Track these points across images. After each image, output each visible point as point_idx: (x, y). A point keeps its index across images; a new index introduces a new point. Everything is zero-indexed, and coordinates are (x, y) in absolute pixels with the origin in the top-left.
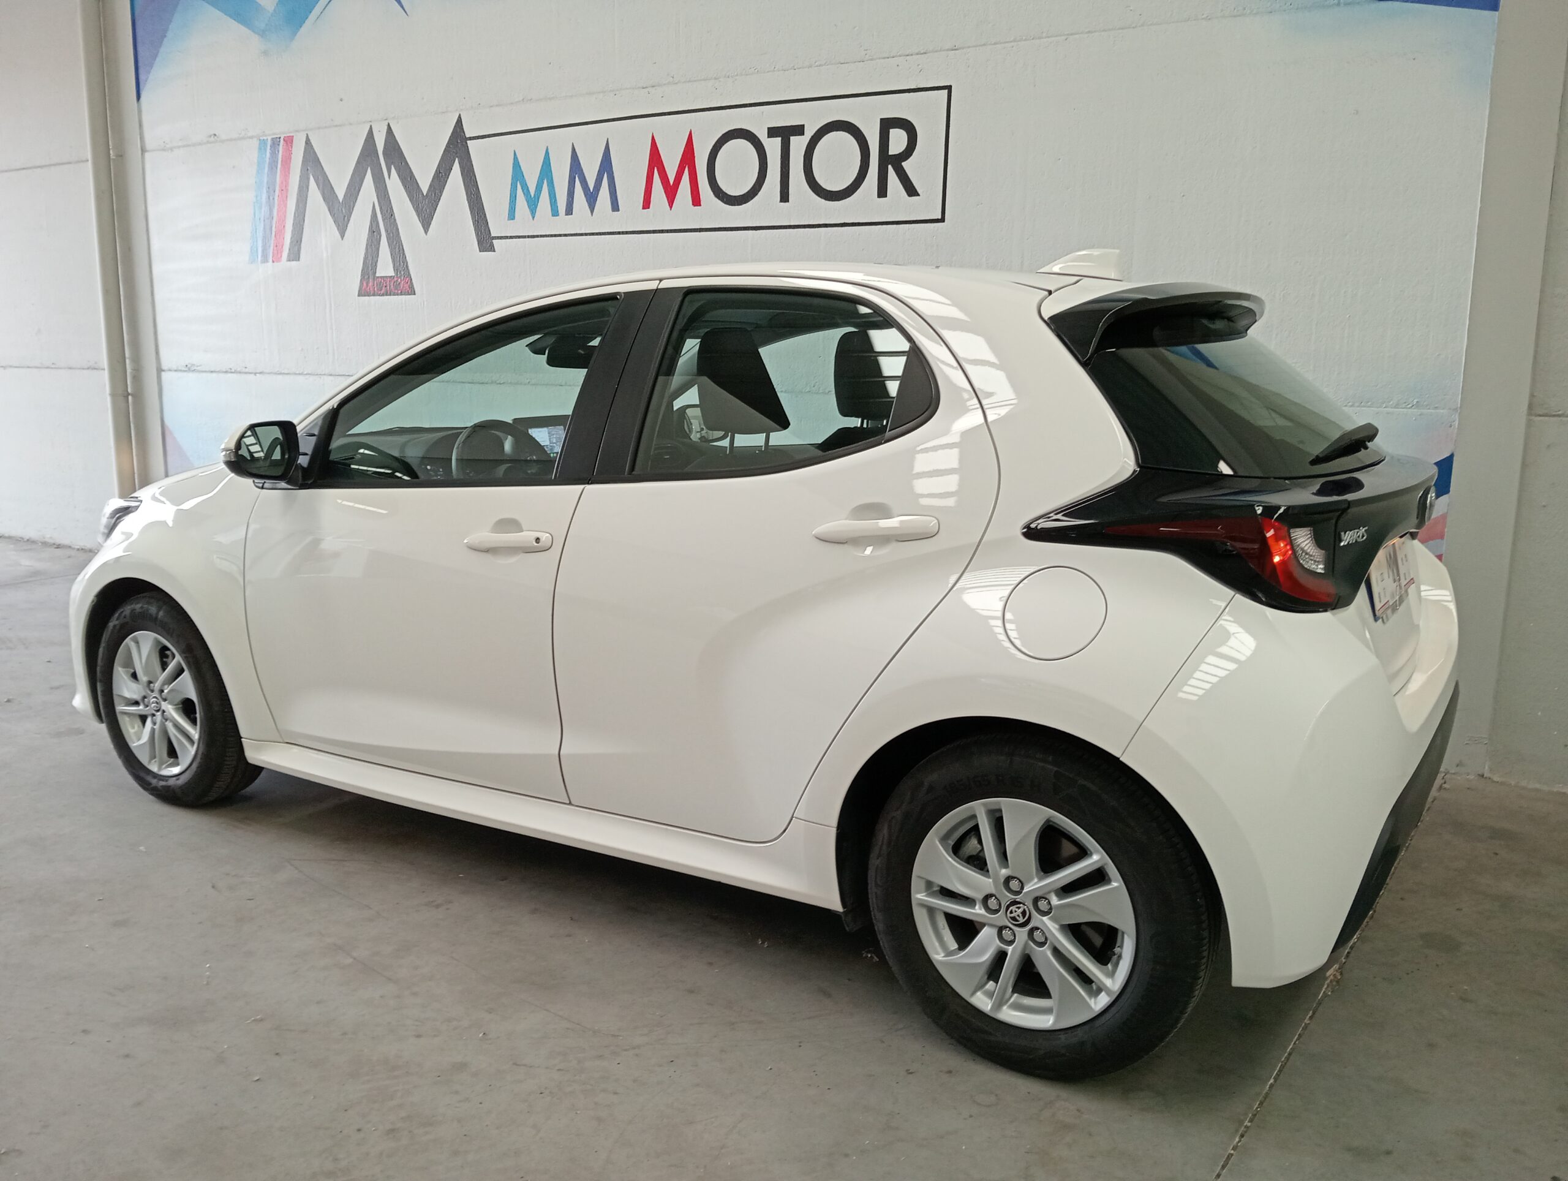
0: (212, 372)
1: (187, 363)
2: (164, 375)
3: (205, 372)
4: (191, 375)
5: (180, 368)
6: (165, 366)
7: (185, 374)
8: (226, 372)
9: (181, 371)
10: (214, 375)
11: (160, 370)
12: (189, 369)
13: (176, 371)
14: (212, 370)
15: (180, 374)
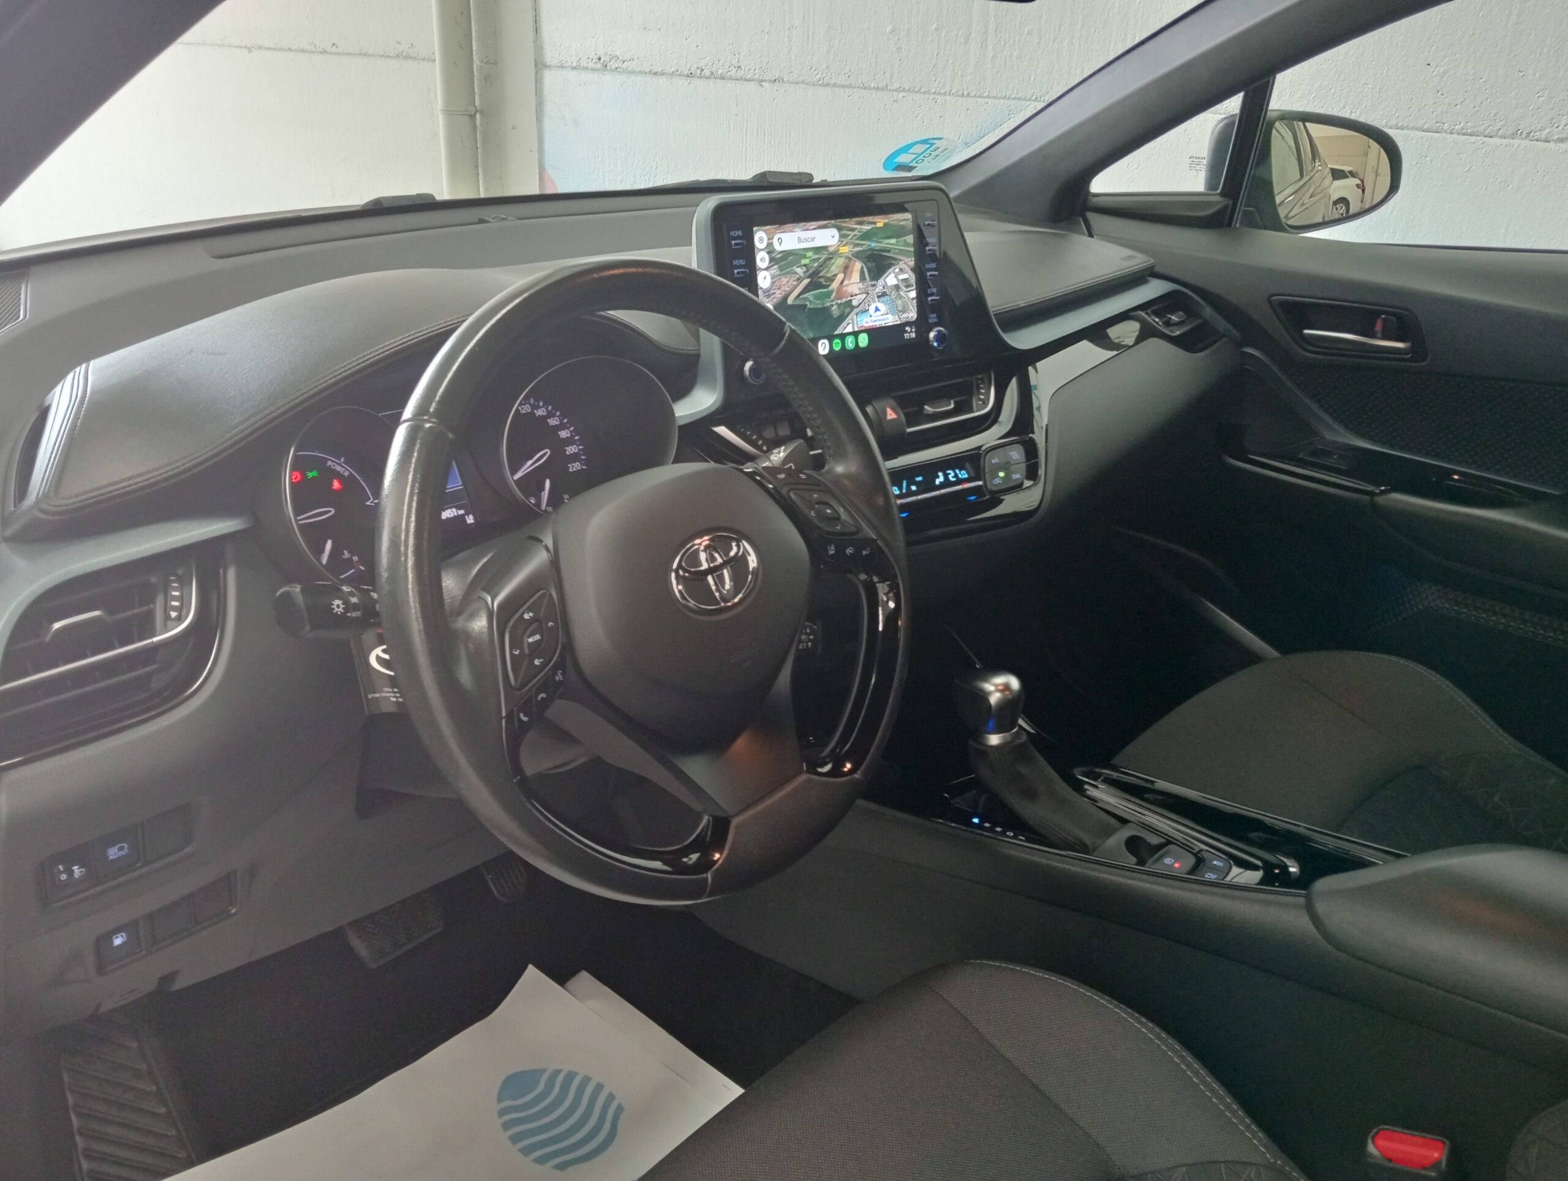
0: (656, 74)
1: (601, 53)
2: (548, 76)
3: (641, 73)
4: (608, 78)
5: (583, 63)
6: (551, 56)
7: (595, 76)
8: (690, 75)
9: (586, 68)
10: (662, 80)
11: (540, 65)
12: (603, 65)
13: (575, 68)
14: (659, 70)
15: (585, 76)
